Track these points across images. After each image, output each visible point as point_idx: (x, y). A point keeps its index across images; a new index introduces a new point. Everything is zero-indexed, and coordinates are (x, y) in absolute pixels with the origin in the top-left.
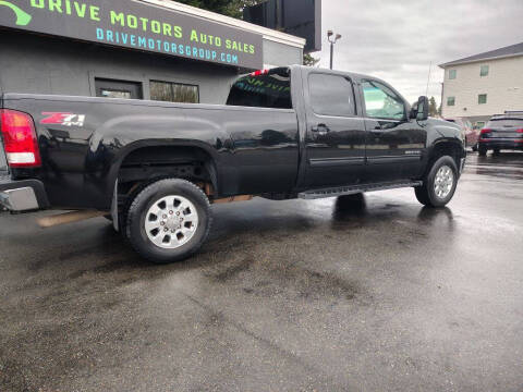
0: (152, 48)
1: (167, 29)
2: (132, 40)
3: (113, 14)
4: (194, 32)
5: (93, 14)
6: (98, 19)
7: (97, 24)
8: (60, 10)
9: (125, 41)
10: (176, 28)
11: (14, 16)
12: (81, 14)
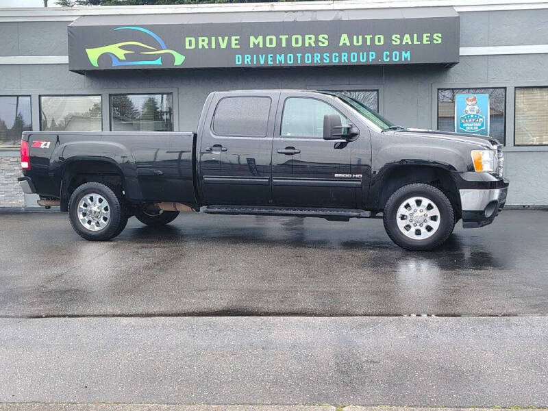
0: (290, 62)
1: (310, 40)
2: (270, 59)
3: (252, 39)
4: (344, 36)
5: (233, 42)
6: (238, 47)
7: (236, 51)
8: (207, 47)
9: (262, 62)
10: (320, 38)
11: (172, 58)
12: (223, 46)
